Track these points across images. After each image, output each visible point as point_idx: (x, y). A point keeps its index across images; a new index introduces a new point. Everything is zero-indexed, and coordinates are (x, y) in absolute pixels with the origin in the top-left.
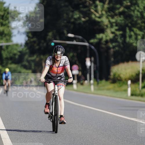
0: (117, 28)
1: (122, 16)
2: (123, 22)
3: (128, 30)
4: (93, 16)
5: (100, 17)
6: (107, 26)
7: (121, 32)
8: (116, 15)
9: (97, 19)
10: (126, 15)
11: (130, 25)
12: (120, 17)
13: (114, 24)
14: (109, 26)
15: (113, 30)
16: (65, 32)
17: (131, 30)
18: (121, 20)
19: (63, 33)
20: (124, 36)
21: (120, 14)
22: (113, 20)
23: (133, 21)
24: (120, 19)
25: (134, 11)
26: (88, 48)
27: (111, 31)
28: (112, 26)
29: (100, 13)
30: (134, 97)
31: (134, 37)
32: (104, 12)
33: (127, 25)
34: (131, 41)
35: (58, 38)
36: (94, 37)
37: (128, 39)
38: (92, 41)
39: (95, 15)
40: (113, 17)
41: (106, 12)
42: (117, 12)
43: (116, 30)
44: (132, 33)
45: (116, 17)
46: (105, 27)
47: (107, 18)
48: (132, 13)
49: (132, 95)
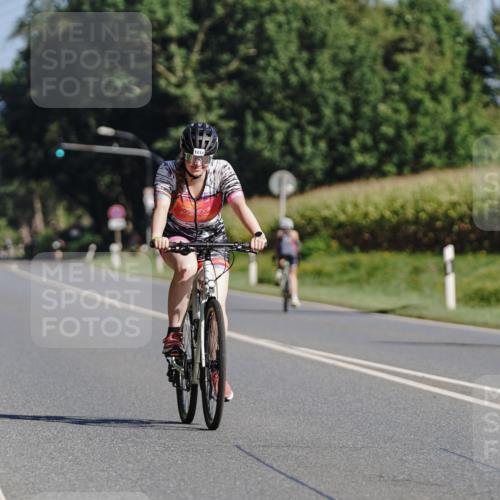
0: (221, 112)
1: (235, 82)
2: (237, 97)
3: (249, 118)
4: (162, 83)
5: (179, 85)
6: (197, 107)
7: (231, 124)
8: (219, 79)
9: (173, 91)
10: (246, 80)
11: (254, 104)
12: (231, 84)
13: (215, 103)
14: (203, 106)
15: (213, 117)
16: (92, 122)
17: (258, 118)
18: (233, 93)
19: (86, 126)
20: (239, 133)
21: (231, 77)
22: (212, 93)
23: (262, 93)
24: (229, 90)
25: (264, 69)
26: (149, 163)
27: (207, 119)
28: (209, 108)
29: (180, 73)
30: (265, 288)
31: (264, 135)
32: (189, 73)
33: (246, 106)
34: (259, 145)
35: (73, 137)
36: (164, 135)
37: (249, 141)
38: (159, 145)
39: (167, 79)
40: (211, 85)
41: (196, 72)
42: (222, 71)
43: (222, 117)
44: (261, 126)
45: (219, 86)
46: (192, 110)
47: (198, 86)
48: (260, 75)
49: (261, 281)
